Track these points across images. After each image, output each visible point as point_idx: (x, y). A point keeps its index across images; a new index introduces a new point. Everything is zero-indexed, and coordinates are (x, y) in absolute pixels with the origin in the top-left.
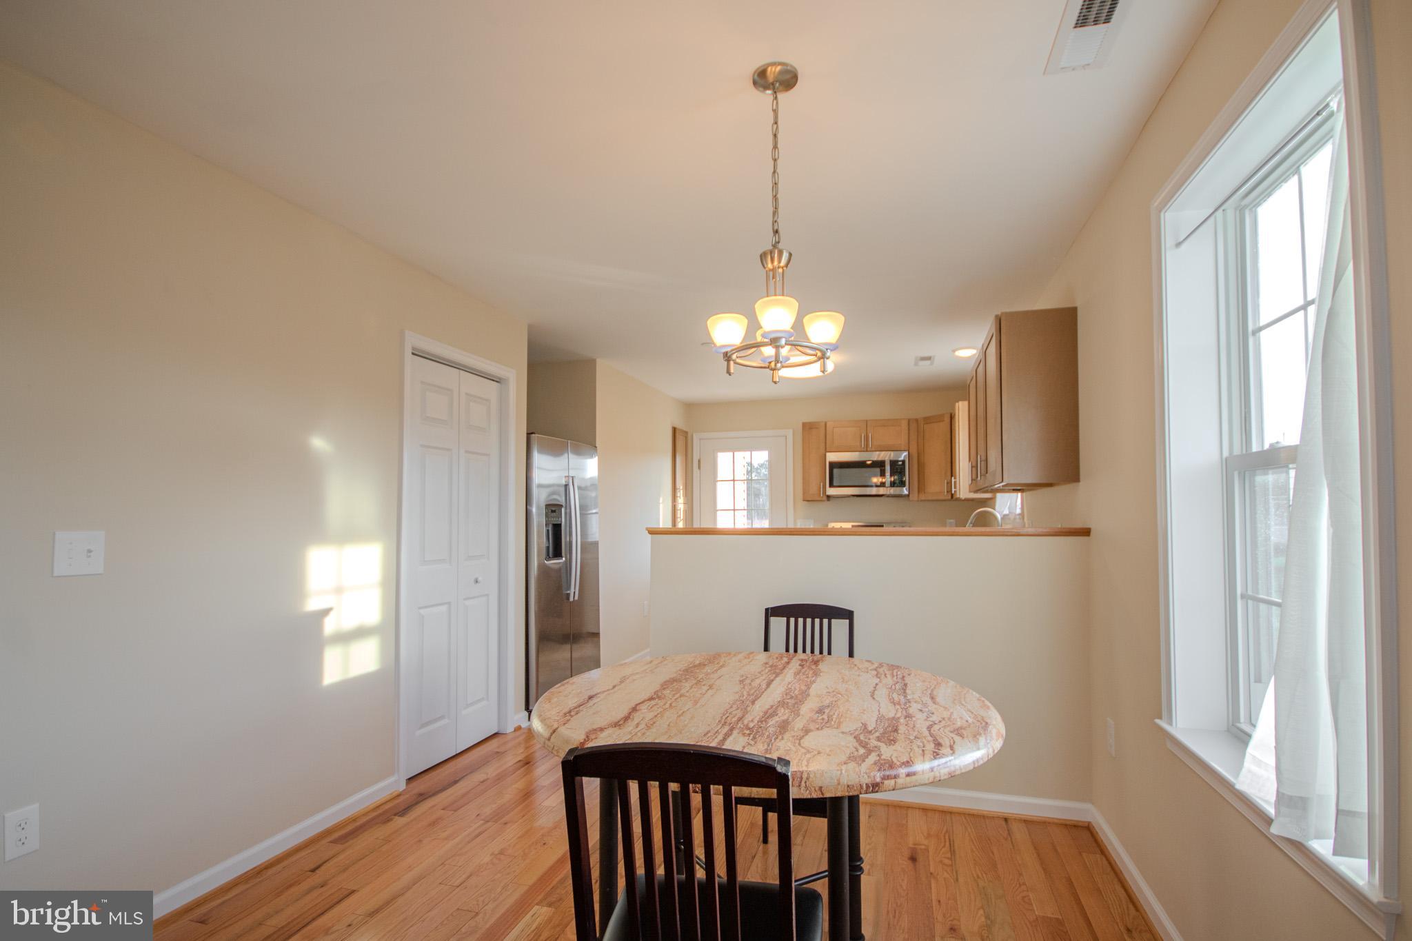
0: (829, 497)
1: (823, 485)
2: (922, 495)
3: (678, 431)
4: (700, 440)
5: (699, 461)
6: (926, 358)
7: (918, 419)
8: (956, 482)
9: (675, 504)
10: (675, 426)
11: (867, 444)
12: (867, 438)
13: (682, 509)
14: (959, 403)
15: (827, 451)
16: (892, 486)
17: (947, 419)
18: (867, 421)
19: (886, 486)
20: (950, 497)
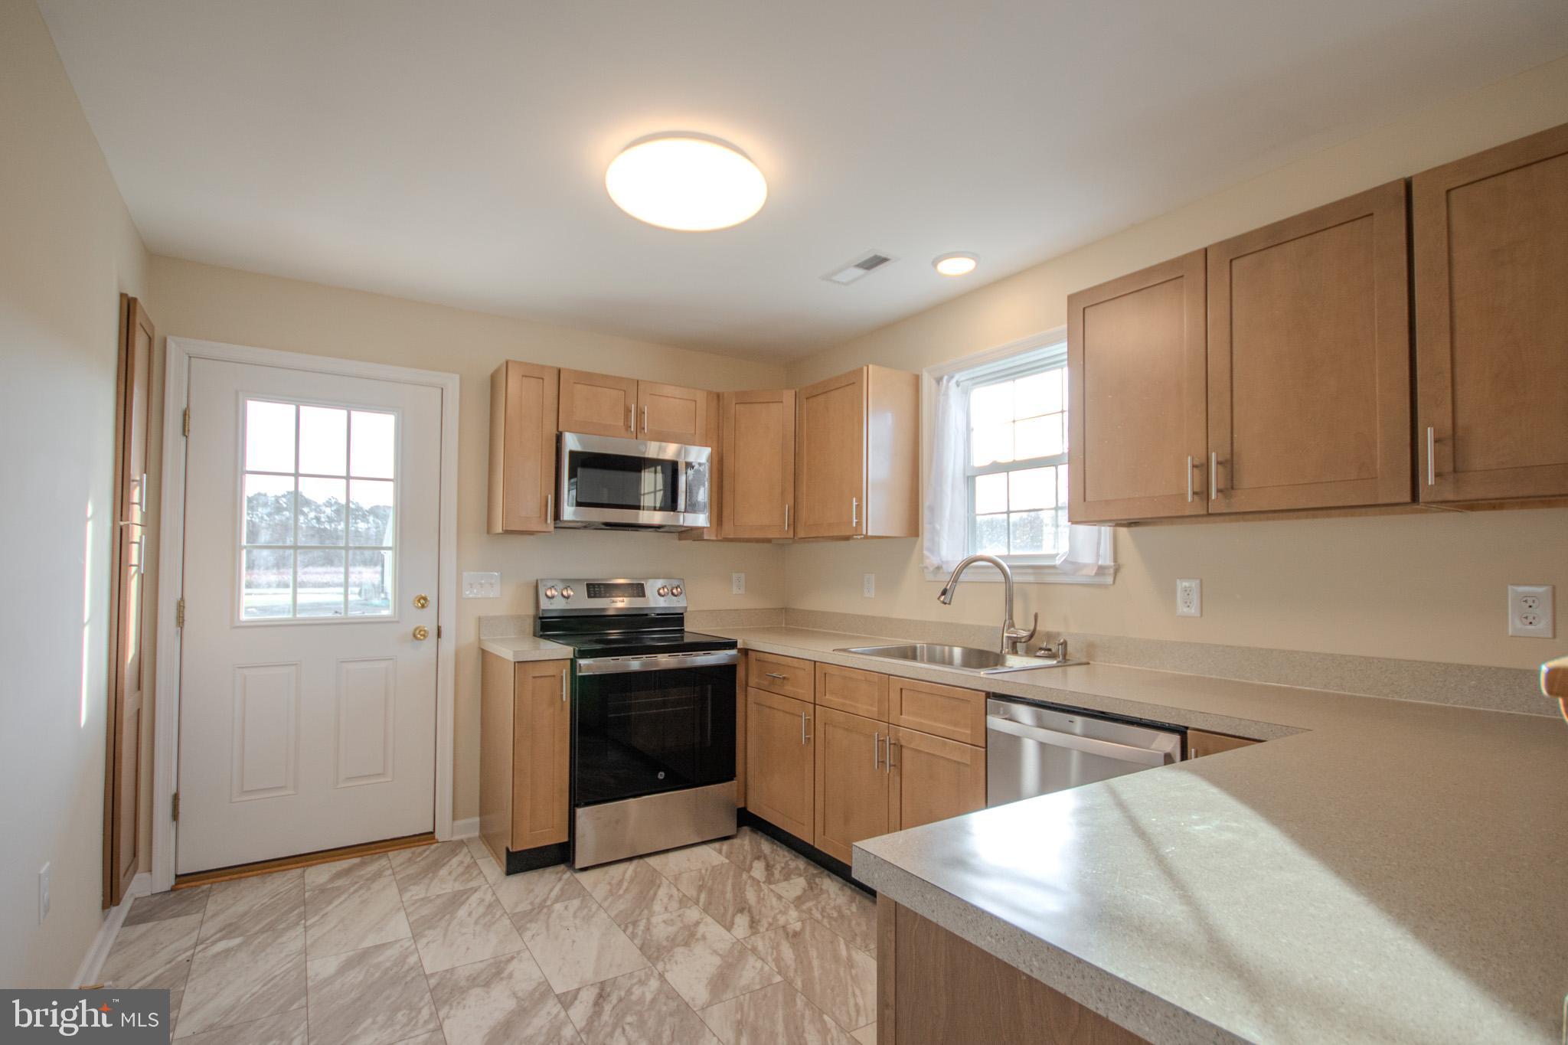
1: (553, 499)
2: (728, 530)
3: (138, 311)
4: (190, 357)
5: (185, 415)
6: (874, 262)
7: (723, 393)
8: (859, 507)
9: (122, 523)
10: (131, 294)
11: (640, 427)
12: (640, 414)
13: (136, 538)
14: (870, 366)
15: (560, 430)
16: (687, 511)
17: (788, 399)
18: (638, 381)
19: (678, 509)
20: (791, 535)
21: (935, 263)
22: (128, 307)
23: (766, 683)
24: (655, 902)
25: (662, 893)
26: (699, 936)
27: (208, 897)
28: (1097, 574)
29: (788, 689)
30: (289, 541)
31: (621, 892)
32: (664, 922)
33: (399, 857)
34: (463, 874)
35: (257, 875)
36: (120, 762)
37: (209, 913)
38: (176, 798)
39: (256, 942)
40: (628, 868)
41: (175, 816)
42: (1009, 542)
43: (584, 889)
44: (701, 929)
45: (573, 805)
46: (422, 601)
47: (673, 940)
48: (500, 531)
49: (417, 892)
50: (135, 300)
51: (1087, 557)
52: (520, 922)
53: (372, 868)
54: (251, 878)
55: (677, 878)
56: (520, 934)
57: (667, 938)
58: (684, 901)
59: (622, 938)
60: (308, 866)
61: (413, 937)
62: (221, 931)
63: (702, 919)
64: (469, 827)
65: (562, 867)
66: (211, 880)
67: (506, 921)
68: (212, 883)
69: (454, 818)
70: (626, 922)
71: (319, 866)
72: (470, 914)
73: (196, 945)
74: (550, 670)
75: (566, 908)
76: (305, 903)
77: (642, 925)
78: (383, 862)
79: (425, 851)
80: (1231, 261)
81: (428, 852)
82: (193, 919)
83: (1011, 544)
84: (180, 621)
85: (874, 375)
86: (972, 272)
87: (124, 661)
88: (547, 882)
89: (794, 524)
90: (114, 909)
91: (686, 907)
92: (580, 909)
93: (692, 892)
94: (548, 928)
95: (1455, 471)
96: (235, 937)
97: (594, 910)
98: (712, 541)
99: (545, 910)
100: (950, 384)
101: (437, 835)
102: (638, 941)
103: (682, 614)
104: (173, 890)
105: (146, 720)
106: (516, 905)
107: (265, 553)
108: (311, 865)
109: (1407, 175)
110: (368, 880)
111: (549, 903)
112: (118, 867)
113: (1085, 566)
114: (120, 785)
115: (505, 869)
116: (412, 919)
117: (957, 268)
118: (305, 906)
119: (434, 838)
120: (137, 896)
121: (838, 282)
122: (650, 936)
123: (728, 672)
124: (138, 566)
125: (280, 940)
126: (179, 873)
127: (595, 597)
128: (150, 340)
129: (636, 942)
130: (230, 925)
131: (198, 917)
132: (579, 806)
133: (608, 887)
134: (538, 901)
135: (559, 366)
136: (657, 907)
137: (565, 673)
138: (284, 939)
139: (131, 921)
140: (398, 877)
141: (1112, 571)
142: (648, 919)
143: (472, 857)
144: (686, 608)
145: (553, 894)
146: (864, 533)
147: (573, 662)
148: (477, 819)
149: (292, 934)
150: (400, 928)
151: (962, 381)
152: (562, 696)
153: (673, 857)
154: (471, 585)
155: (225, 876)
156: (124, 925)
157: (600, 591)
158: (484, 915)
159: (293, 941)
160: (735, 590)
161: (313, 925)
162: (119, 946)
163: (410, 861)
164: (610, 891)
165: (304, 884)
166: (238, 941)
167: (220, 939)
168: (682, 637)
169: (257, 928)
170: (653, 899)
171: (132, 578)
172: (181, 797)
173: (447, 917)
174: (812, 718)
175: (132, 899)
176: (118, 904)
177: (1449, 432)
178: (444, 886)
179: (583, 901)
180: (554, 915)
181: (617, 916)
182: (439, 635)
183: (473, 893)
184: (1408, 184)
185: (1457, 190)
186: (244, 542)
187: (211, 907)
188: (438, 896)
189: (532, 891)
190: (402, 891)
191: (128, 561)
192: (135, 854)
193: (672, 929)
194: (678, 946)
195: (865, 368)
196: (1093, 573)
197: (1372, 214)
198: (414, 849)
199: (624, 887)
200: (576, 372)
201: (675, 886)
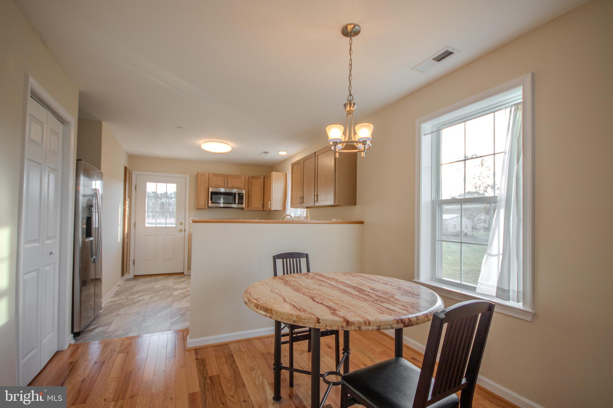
0: (209, 207)
1: (207, 202)
2: (250, 208)
4: (137, 175)
5: (136, 186)
6: (266, 153)
7: (249, 176)
8: (270, 204)
9: (125, 207)
10: (126, 166)
11: (228, 185)
12: (228, 183)
13: (127, 210)
14: (273, 172)
15: (209, 187)
16: (238, 204)
17: (262, 178)
18: (227, 175)
19: (236, 203)
20: (262, 209)
21: (278, 152)
22: (126, 168)
28: (304, 218)
30: (155, 211)
33: (176, 276)
35: (149, 277)
36: (124, 251)
39: (146, 284)
41: (134, 264)
46: (181, 223)
53: (170, 277)
54: (147, 277)
60: (158, 276)
68: (140, 277)
69: (188, 270)
71: (160, 276)
78: (172, 276)
79: (181, 275)
82: (137, 281)
84: (135, 226)
85: (274, 174)
86: (286, 154)
89: (263, 207)
95: (317, 201)
96: (143, 283)
98: (246, 211)
101: (185, 273)
104: (133, 277)
105: (129, 244)
107: (150, 213)
109: (315, 151)
110: (168, 278)
113: (302, 217)
114: (124, 255)
116: (174, 283)
117: (283, 153)
120: (127, 277)
126: (135, 275)
135: (209, 173)
138: (151, 284)
141: (306, 218)
146: (271, 209)
149: (153, 283)
155: (143, 276)
161: (157, 283)
162: (124, 283)
163: (178, 277)
165: (157, 278)
167: (141, 283)
171: (126, 217)
172: (135, 260)
173: (181, 283)
176: (124, 277)
178: (182, 279)
182: (185, 231)
185: (318, 155)
186: (146, 210)
187: (140, 280)
191: (126, 214)
192: (127, 269)
198: (179, 275)
200: (212, 173)
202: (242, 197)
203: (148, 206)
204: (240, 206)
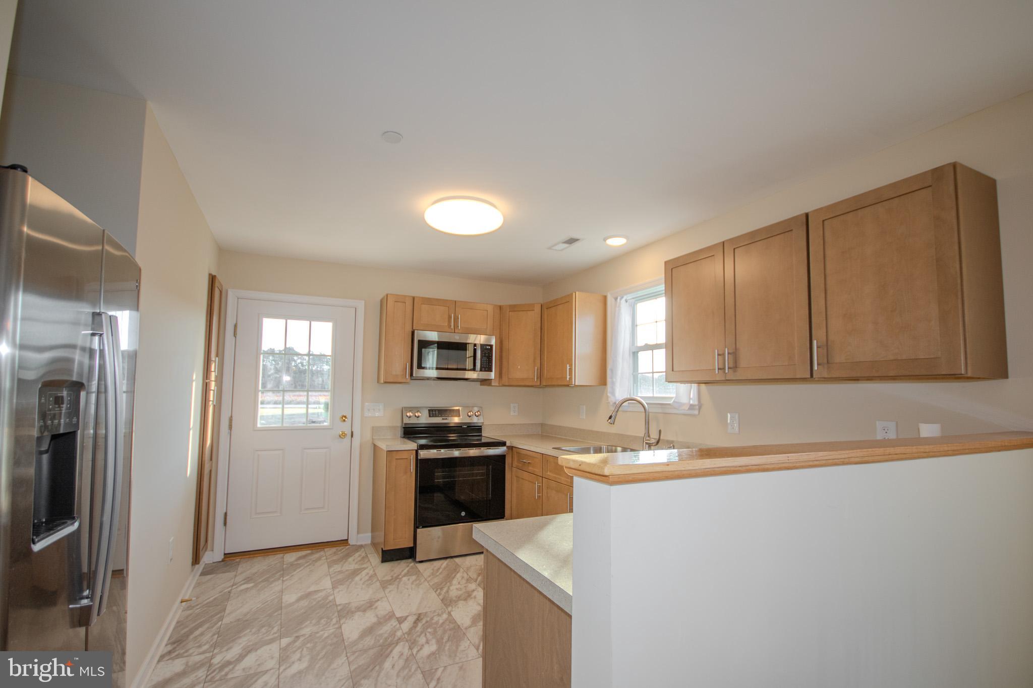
0: (412, 378)
1: (410, 366)
2: (505, 380)
3: (217, 281)
4: (238, 298)
5: (236, 326)
6: (571, 241)
7: (503, 306)
8: (571, 369)
9: (207, 381)
10: (214, 274)
11: (456, 326)
12: (456, 319)
13: (213, 388)
14: (577, 293)
15: (414, 329)
16: (481, 370)
17: (537, 309)
18: (455, 301)
19: (476, 370)
20: (539, 384)
21: (605, 240)
22: (212, 279)
23: (520, 465)
24: (454, 579)
25: (459, 575)
26: (473, 596)
27: (239, 565)
28: (689, 409)
29: (531, 469)
30: (281, 388)
31: (438, 574)
32: (457, 589)
33: (329, 551)
34: (360, 561)
35: (262, 556)
36: (202, 495)
37: (239, 572)
38: (226, 514)
39: (260, 586)
40: (443, 563)
41: (225, 524)
42: (653, 389)
43: (419, 571)
44: (475, 593)
45: (416, 527)
46: (344, 418)
47: (459, 597)
48: (383, 382)
49: (337, 568)
50: (215, 276)
51: (684, 400)
52: (384, 585)
53: (317, 556)
54: (259, 558)
55: (468, 569)
56: (384, 590)
57: (456, 597)
58: (469, 580)
59: (433, 595)
60: (286, 553)
61: (333, 588)
62: (244, 580)
63: (476, 589)
64: (366, 538)
65: (410, 560)
66: (240, 557)
67: (378, 584)
68: (241, 559)
69: (358, 533)
70: (437, 588)
71: (291, 554)
72: (361, 579)
73: (233, 586)
74: (405, 455)
75: (409, 579)
76: (283, 570)
77: (445, 589)
78: (322, 553)
79: (343, 549)
80: (734, 249)
81: (343, 550)
82: (232, 574)
83: (654, 390)
84: (230, 429)
85: (579, 299)
86: (625, 244)
87: (205, 447)
88: (402, 567)
89: (540, 377)
90: (197, 566)
91: (469, 583)
92: (416, 580)
93: (474, 576)
94: (398, 588)
95: (828, 362)
96: (250, 583)
97: (422, 581)
98: (497, 386)
99: (398, 580)
100: (621, 302)
101: (350, 542)
102: (441, 597)
103: (481, 426)
104: (223, 561)
105: (214, 476)
106: (384, 577)
107: (270, 394)
108: (287, 553)
109: (807, 212)
110: (314, 561)
111: (400, 577)
112: (200, 545)
113: (683, 404)
114: (202, 506)
115: (381, 559)
116: (333, 580)
117: (617, 242)
118: (284, 571)
119: (348, 543)
120: (207, 562)
121: (556, 250)
122: (448, 595)
123: (501, 458)
124: (213, 401)
125: (271, 586)
126: (226, 552)
127: (433, 416)
128: (221, 292)
129: (440, 597)
130: (248, 578)
131: (234, 573)
132: (418, 528)
133: (432, 571)
134: (395, 575)
135: (413, 295)
136: (455, 582)
137: (413, 457)
138: (273, 585)
139: (203, 574)
140: (328, 561)
141: (697, 407)
142: (449, 587)
143: (366, 553)
144: (483, 423)
145: (403, 573)
146: (573, 383)
147: (417, 452)
148: (370, 534)
149: (277, 583)
150: (327, 583)
151: (629, 300)
152: (411, 469)
153: (469, 558)
154: (369, 410)
155: (247, 555)
156: (200, 575)
157: (436, 414)
158: (368, 580)
159: (277, 586)
160: (512, 413)
161: (287, 580)
162: (198, 584)
163: (335, 553)
164: (432, 573)
165: (283, 561)
166: (252, 585)
167: (244, 584)
168: (481, 439)
169: (260, 580)
170: (453, 578)
171: (210, 406)
172: (228, 514)
173: (350, 580)
174: (541, 485)
175: (204, 564)
176: (198, 564)
177: (825, 343)
178: (350, 566)
179: (418, 577)
180: (402, 583)
181: (433, 585)
182: (352, 436)
183: (363, 570)
184: (807, 215)
185: (827, 221)
186: (260, 388)
187: (240, 569)
188: (347, 570)
189: (393, 571)
190: (329, 567)
191: (209, 399)
192: (206, 541)
193: (460, 593)
194: (461, 600)
195: (574, 294)
196: (687, 409)
197: (792, 230)
198: (337, 548)
199: (440, 572)
200: (422, 298)
201: (467, 573)
202: (489, 354)
203: (263, 377)
204: (484, 375)
